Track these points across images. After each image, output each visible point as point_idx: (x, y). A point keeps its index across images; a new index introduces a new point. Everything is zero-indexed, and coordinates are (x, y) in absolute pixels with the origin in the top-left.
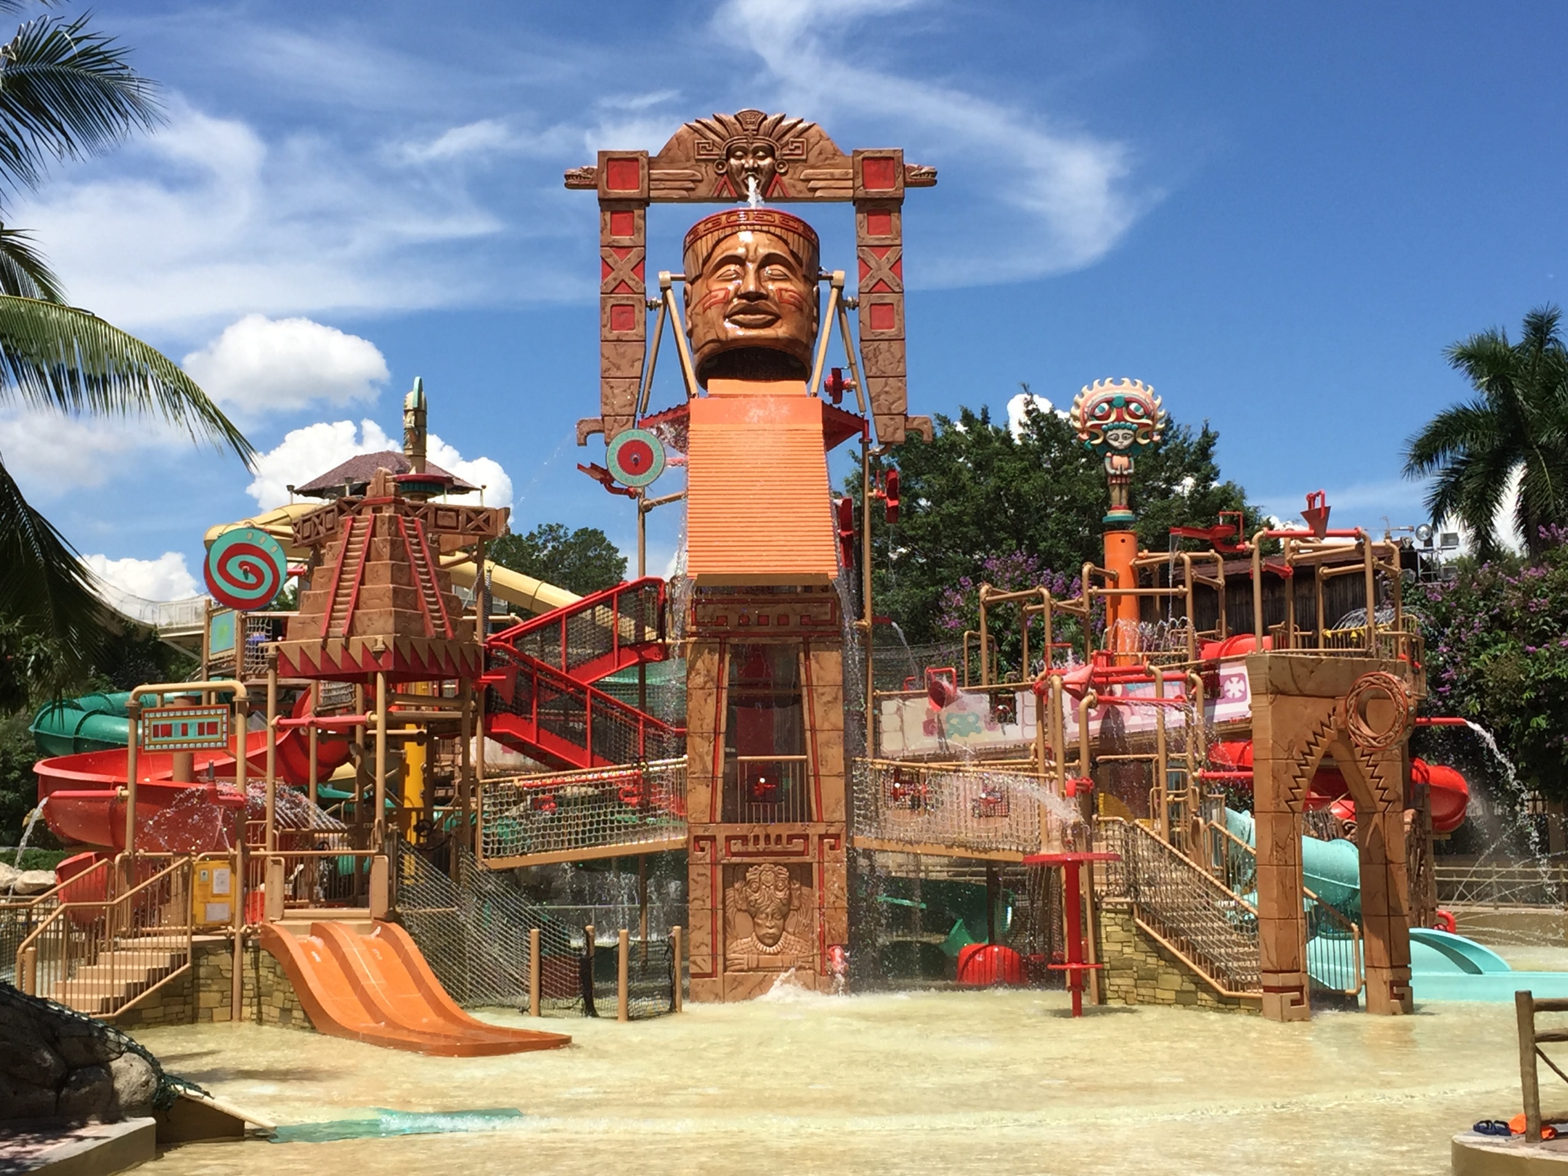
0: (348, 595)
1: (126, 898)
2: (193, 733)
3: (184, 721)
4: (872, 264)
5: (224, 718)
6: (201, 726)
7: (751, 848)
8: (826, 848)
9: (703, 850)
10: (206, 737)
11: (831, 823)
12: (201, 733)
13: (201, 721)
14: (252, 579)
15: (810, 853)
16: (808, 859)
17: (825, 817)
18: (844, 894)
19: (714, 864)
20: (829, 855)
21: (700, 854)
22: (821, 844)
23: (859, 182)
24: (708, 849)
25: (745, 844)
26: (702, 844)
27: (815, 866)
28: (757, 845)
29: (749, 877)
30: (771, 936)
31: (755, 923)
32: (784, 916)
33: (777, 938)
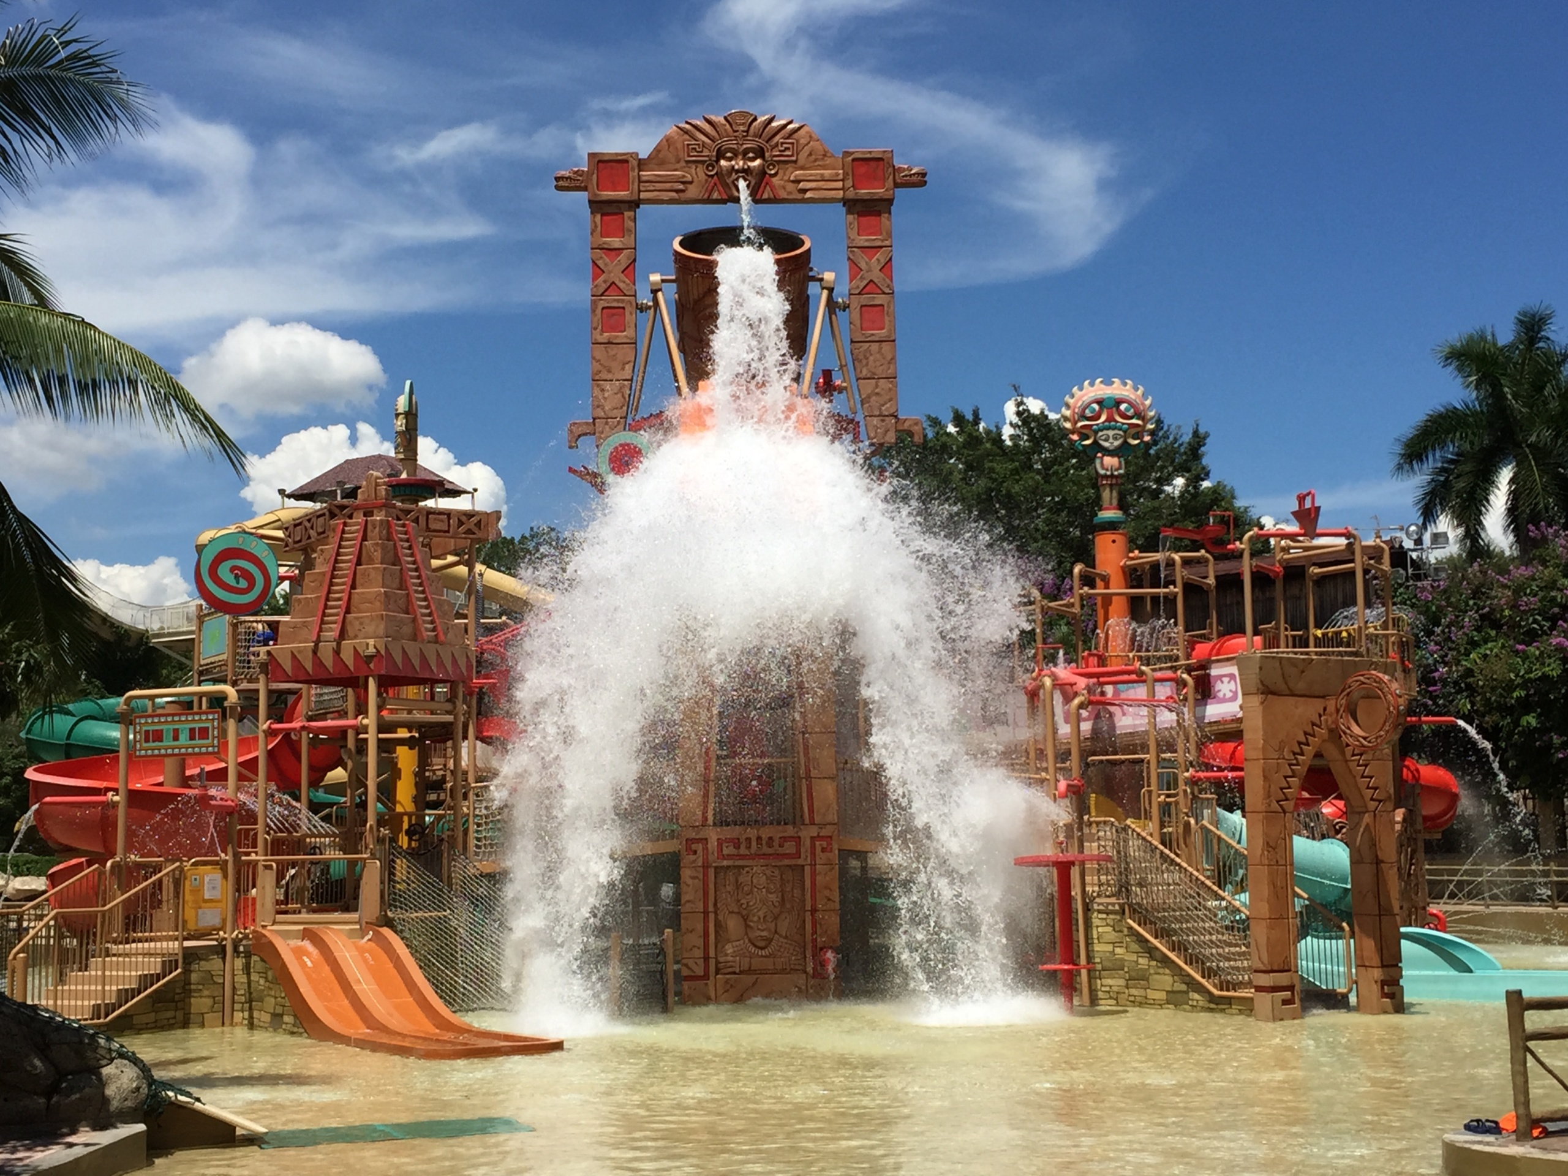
0: (339, 599)
1: (117, 904)
2: (184, 738)
3: (176, 727)
4: (863, 265)
5: (216, 723)
6: (192, 730)
7: (743, 851)
8: (818, 850)
9: (695, 853)
10: (198, 742)
11: (823, 826)
12: (192, 738)
13: (192, 726)
14: (243, 584)
15: (803, 855)
16: (800, 862)
17: (817, 819)
18: (836, 896)
19: (706, 867)
20: (821, 857)
21: (692, 857)
22: (813, 846)
23: (849, 183)
24: (700, 852)
25: (737, 846)
26: (694, 847)
27: (807, 869)
28: (749, 847)
29: (741, 879)
30: (763, 938)
31: (747, 926)
32: (776, 918)
33: (769, 941)
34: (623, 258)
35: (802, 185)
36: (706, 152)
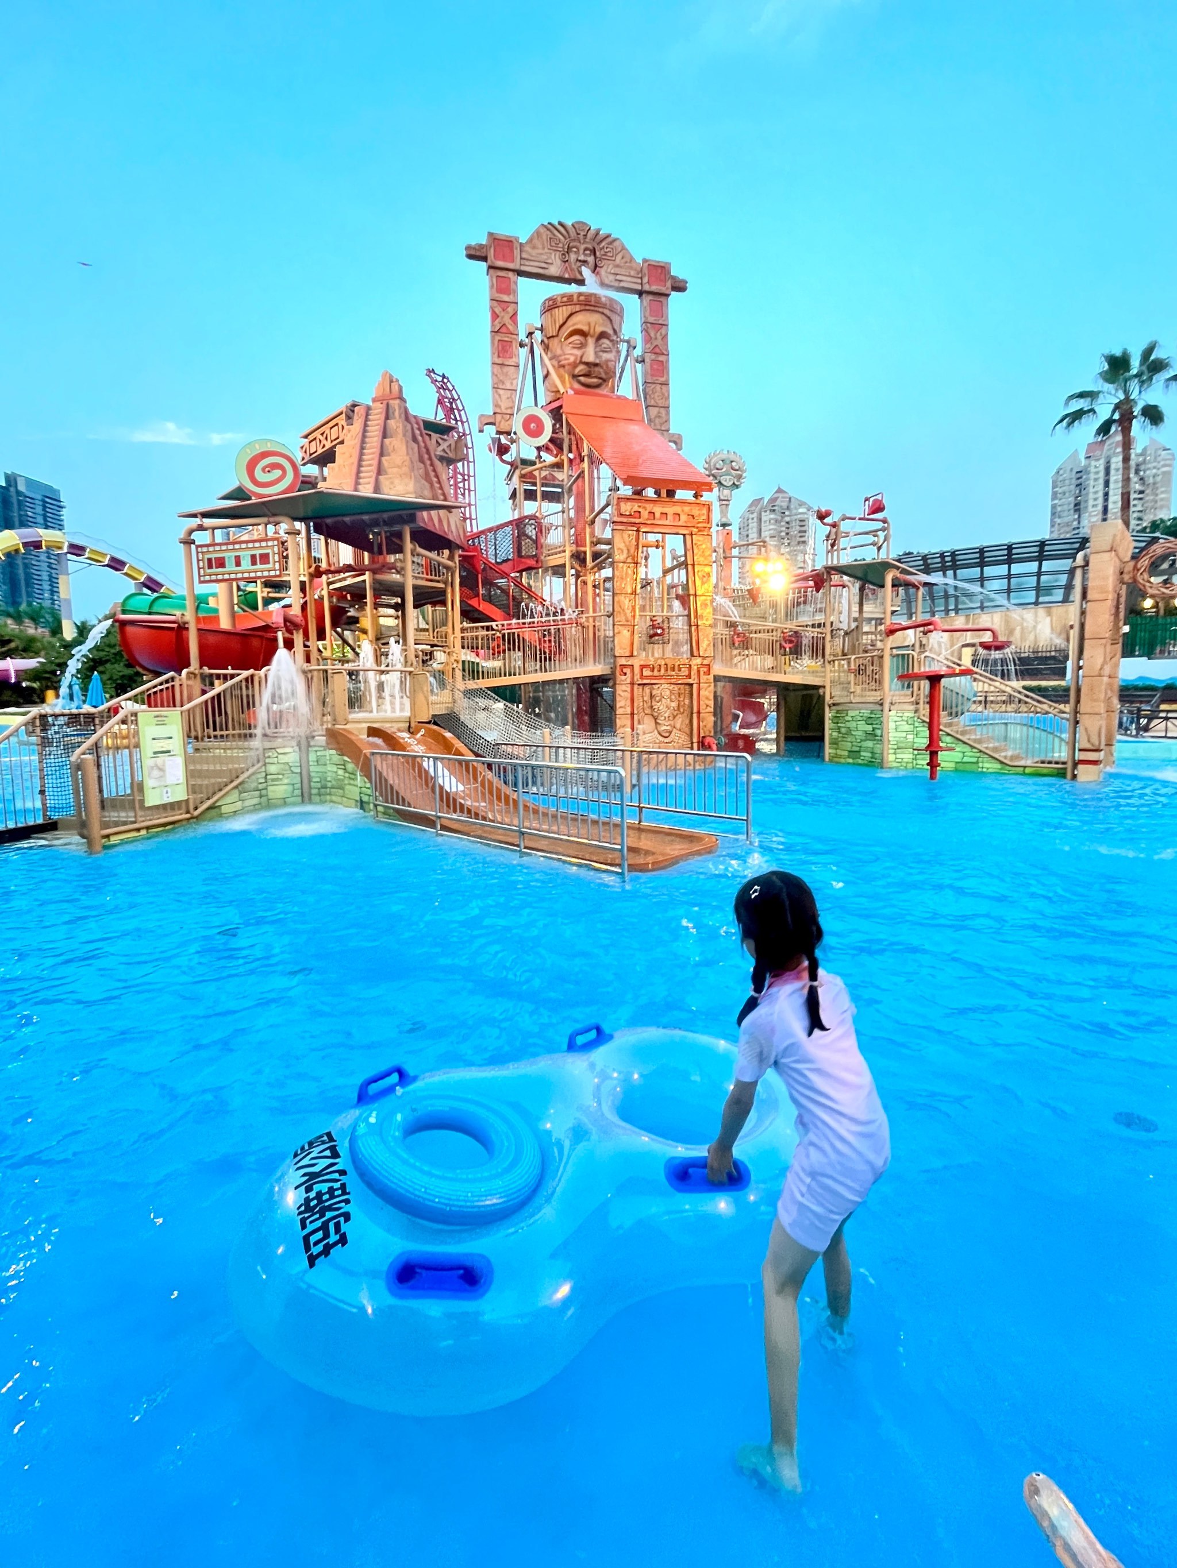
2: (246, 564)
3: (237, 554)
5: (276, 549)
6: (253, 557)
7: (656, 673)
8: (702, 673)
9: (625, 674)
10: (259, 566)
11: (704, 658)
12: (254, 563)
13: (253, 552)
15: (693, 677)
16: (690, 681)
17: (701, 654)
18: (712, 703)
19: (632, 684)
20: (703, 678)
21: (623, 677)
22: (699, 671)
23: (645, 280)
24: (629, 675)
25: (653, 670)
26: (625, 670)
27: (695, 686)
28: (659, 671)
29: (654, 693)
30: (667, 731)
31: (657, 723)
32: (674, 717)
33: (670, 732)
34: (510, 310)
35: (618, 277)
36: (561, 245)
